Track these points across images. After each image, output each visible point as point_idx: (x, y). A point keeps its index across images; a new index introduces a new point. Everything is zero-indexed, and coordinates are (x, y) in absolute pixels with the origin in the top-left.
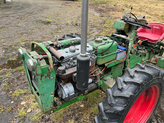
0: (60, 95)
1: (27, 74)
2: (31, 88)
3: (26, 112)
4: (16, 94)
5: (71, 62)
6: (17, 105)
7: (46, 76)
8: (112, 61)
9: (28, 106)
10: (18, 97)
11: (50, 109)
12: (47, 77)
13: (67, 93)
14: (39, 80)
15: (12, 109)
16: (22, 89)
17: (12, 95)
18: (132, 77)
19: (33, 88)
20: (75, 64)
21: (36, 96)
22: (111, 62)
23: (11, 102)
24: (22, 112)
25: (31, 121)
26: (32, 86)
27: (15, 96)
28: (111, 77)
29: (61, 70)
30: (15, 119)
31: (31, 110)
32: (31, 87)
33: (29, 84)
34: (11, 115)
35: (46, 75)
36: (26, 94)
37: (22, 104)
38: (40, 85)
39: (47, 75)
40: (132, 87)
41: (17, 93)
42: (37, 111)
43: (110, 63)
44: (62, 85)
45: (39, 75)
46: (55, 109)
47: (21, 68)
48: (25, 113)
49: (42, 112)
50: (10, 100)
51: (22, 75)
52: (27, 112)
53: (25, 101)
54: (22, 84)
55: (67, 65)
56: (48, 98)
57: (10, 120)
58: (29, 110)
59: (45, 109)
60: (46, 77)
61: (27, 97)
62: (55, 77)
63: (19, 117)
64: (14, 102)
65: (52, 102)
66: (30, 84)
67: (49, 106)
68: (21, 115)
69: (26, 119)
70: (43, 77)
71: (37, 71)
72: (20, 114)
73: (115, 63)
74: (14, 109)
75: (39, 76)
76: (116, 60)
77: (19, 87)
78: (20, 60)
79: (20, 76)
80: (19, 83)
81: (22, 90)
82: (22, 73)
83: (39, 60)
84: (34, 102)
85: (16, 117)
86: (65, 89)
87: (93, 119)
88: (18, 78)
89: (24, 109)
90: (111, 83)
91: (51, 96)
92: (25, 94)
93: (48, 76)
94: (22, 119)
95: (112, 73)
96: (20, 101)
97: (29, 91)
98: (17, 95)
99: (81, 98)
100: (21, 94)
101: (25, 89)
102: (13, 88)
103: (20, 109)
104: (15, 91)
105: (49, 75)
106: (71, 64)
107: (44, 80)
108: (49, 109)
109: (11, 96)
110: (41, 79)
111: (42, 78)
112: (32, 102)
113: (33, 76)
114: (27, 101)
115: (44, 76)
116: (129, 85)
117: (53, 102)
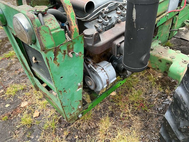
0: (91, 85)
1: (20, 56)
2: (33, 81)
3: (32, 117)
4: (10, 92)
5: (104, 18)
6: (15, 109)
7: (65, 51)
8: (162, 14)
9: (33, 107)
10: (15, 97)
11: (77, 112)
12: (67, 52)
13: (104, 81)
14: (51, 62)
15: (10, 116)
16: (18, 83)
17: (4, 95)
19: (37, 81)
20: (112, 22)
21: (45, 92)
22: (162, 16)
23: (6, 106)
24: (26, 119)
25: (43, 131)
26: (34, 78)
27: (10, 96)
28: (159, 44)
29: (92, 36)
30: (17, 132)
31: (39, 112)
32: (32, 79)
33: (27, 74)
34: (10, 125)
35: (64, 48)
36: (26, 90)
37: (22, 106)
38: (55, 72)
39: (66, 49)
41: (11, 90)
42: (48, 112)
43: (160, 17)
44: (93, 67)
45: (50, 50)
46: (85, 110)
47: (9, 54)
48: (32, 120)
49: (57, 113)
50: (2, 103)
51: (13, 64)
52: (34, 116)
53: (26, 101)
54: (15, 76)
55: (98, 25)
56: (73, 95)
57: (10, 134)
58: (36, 114)
59: (69, 115)
60: (65, 54)
61: (28, 94)
62: (83, 52)
63: (24, 126)
64: (9, 105)
65: (80, 101)
66: (30, 74)
67: (76, 108)
68: (25, 124)
69: (34, 128)
70: (60, 55)
71: (43, 41)
72: (23, 123)
73: (167, 16)
74: (12, 115)
75: (49, 53)
76: (167, 12)
77: (13, 81)
78: (5, 44)
79: (11, 65)
80: (11, 75)
81: (19, 85)
82: (12, 61)
83: (40, 15)
84: (40, 99)
85: (19, 128)
86: (100, 73)
87: (135, 111)
88: (8, 69)
89: (28, 113)
90: (163, 52)
91: (78, 90)
92: (24, 90)
93: (69, 52)
94: (29, 130)
95: (158, 37)
96: (19, 102)
97: (28, 85)
98: (12, 94)
99: (121, 84)
100: (18, 92)
101: (22, 82)
102: (4, 84)
103: (21, 114)
104: (8, 88)
105: (71, 47)
106: (105, 21)
107: (63, 59)
108: (75, 113)
109: (3, 97)
110: (55, 59)
111: (57, 57)
112: (37, 101)
113: (34, 58)
114: (29, 100)
115: (60, 50)
117: (81, 99)
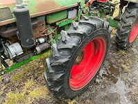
18: (75, 29)
40: (76, 39)
76: (67, 19)
116: (72, 37)
